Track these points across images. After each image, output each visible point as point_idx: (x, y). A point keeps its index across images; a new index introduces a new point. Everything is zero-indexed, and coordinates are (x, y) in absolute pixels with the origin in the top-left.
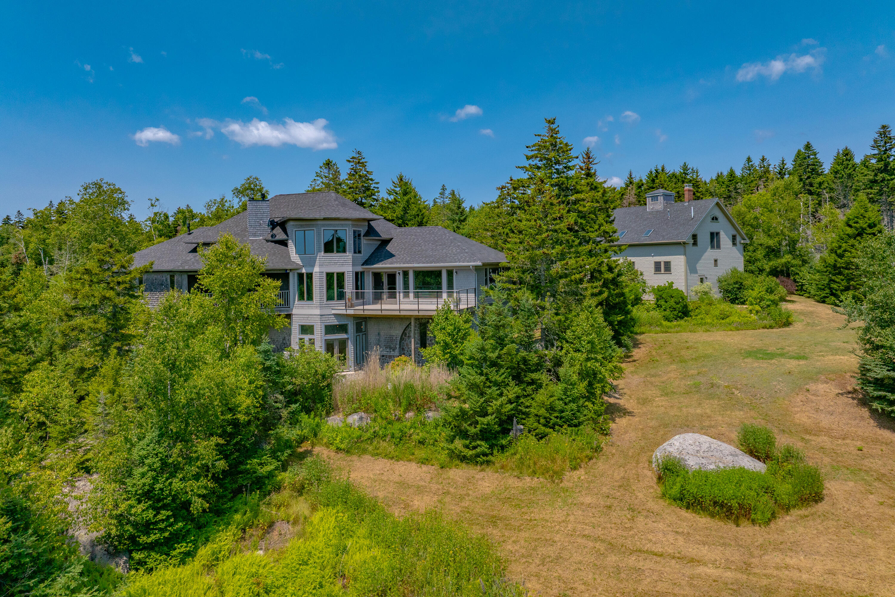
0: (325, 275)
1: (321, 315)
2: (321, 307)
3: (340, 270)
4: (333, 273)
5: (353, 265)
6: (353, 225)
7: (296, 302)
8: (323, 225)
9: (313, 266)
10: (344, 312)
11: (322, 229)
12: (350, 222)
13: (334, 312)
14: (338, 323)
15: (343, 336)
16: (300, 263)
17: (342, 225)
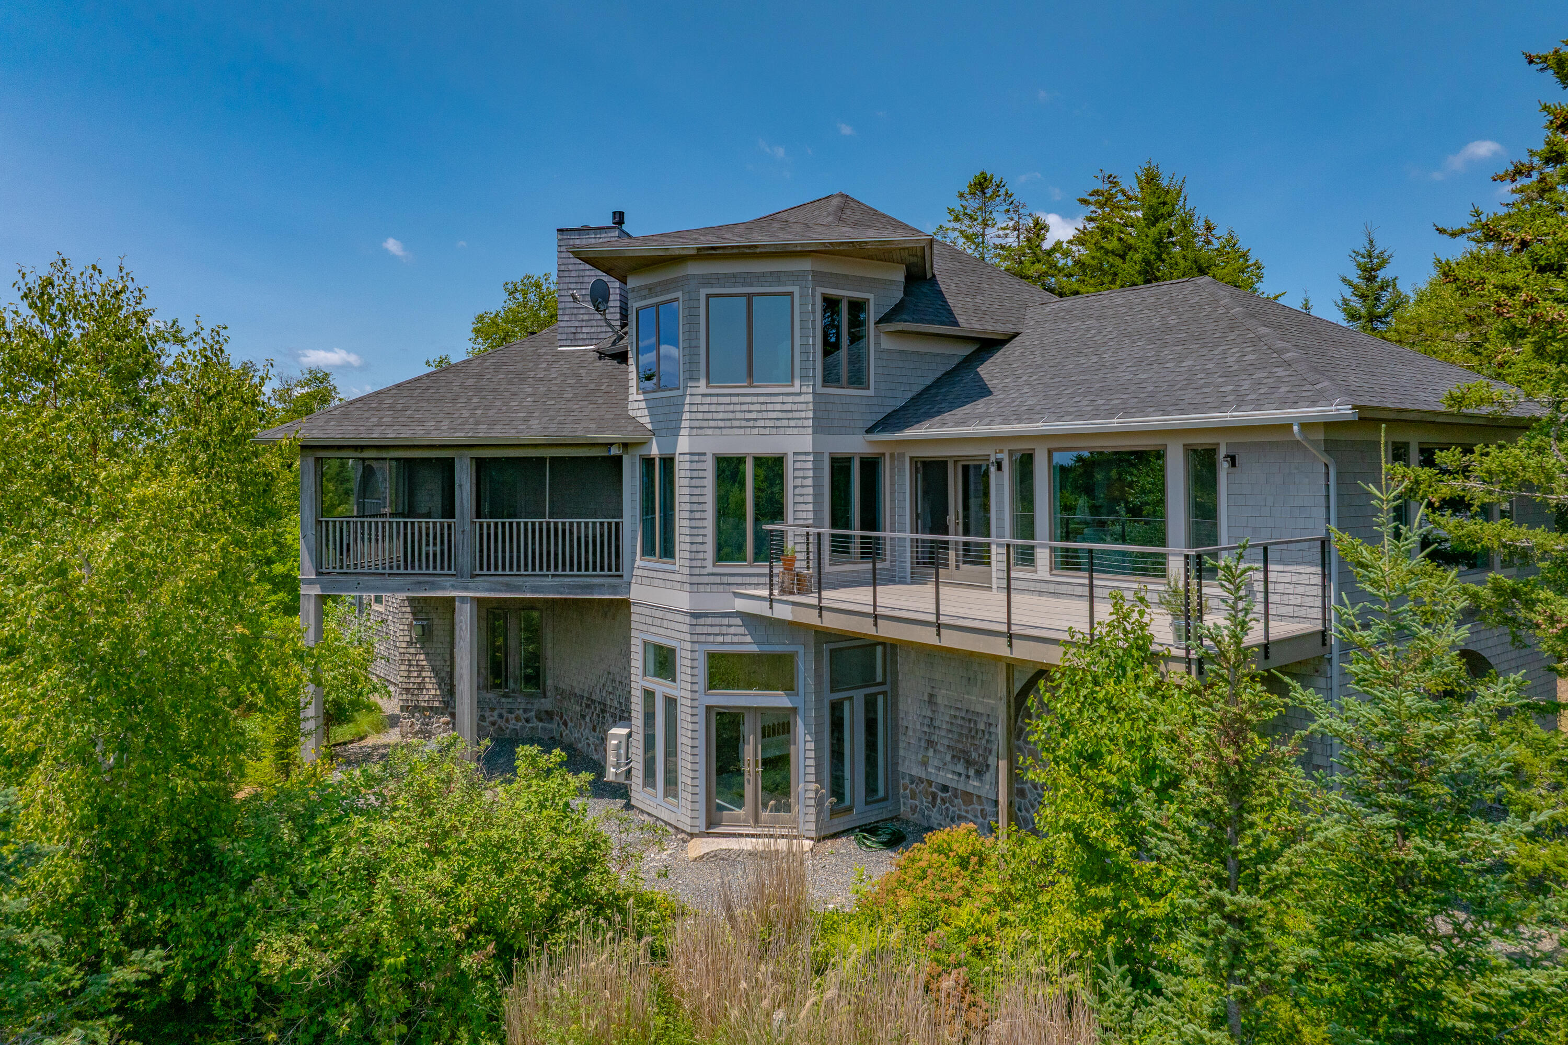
0: (709, 466)
1: (694, 615)
2: (695, 584)
3: (767, 446)
4: (741, 460)
5: (820, 427)
6: (820, 278)
7: (638, 563)
8: (707, 280)
9: (675, 432)
10: (761, 608)
11: (703, 292)
12: (805, 265)
13: (741, 605)
14: (755, 649)
15: (778, 699)
16: (646, 421)
17: (777, 277)
